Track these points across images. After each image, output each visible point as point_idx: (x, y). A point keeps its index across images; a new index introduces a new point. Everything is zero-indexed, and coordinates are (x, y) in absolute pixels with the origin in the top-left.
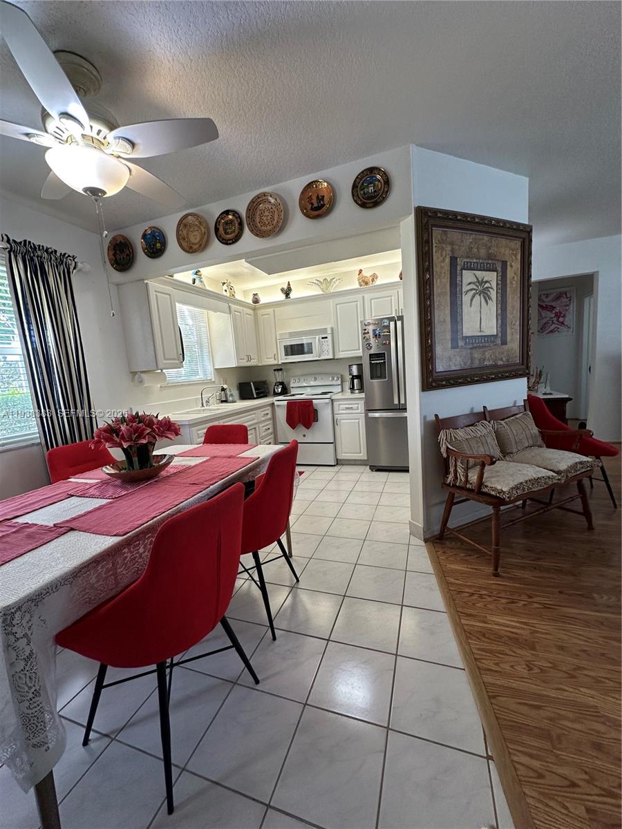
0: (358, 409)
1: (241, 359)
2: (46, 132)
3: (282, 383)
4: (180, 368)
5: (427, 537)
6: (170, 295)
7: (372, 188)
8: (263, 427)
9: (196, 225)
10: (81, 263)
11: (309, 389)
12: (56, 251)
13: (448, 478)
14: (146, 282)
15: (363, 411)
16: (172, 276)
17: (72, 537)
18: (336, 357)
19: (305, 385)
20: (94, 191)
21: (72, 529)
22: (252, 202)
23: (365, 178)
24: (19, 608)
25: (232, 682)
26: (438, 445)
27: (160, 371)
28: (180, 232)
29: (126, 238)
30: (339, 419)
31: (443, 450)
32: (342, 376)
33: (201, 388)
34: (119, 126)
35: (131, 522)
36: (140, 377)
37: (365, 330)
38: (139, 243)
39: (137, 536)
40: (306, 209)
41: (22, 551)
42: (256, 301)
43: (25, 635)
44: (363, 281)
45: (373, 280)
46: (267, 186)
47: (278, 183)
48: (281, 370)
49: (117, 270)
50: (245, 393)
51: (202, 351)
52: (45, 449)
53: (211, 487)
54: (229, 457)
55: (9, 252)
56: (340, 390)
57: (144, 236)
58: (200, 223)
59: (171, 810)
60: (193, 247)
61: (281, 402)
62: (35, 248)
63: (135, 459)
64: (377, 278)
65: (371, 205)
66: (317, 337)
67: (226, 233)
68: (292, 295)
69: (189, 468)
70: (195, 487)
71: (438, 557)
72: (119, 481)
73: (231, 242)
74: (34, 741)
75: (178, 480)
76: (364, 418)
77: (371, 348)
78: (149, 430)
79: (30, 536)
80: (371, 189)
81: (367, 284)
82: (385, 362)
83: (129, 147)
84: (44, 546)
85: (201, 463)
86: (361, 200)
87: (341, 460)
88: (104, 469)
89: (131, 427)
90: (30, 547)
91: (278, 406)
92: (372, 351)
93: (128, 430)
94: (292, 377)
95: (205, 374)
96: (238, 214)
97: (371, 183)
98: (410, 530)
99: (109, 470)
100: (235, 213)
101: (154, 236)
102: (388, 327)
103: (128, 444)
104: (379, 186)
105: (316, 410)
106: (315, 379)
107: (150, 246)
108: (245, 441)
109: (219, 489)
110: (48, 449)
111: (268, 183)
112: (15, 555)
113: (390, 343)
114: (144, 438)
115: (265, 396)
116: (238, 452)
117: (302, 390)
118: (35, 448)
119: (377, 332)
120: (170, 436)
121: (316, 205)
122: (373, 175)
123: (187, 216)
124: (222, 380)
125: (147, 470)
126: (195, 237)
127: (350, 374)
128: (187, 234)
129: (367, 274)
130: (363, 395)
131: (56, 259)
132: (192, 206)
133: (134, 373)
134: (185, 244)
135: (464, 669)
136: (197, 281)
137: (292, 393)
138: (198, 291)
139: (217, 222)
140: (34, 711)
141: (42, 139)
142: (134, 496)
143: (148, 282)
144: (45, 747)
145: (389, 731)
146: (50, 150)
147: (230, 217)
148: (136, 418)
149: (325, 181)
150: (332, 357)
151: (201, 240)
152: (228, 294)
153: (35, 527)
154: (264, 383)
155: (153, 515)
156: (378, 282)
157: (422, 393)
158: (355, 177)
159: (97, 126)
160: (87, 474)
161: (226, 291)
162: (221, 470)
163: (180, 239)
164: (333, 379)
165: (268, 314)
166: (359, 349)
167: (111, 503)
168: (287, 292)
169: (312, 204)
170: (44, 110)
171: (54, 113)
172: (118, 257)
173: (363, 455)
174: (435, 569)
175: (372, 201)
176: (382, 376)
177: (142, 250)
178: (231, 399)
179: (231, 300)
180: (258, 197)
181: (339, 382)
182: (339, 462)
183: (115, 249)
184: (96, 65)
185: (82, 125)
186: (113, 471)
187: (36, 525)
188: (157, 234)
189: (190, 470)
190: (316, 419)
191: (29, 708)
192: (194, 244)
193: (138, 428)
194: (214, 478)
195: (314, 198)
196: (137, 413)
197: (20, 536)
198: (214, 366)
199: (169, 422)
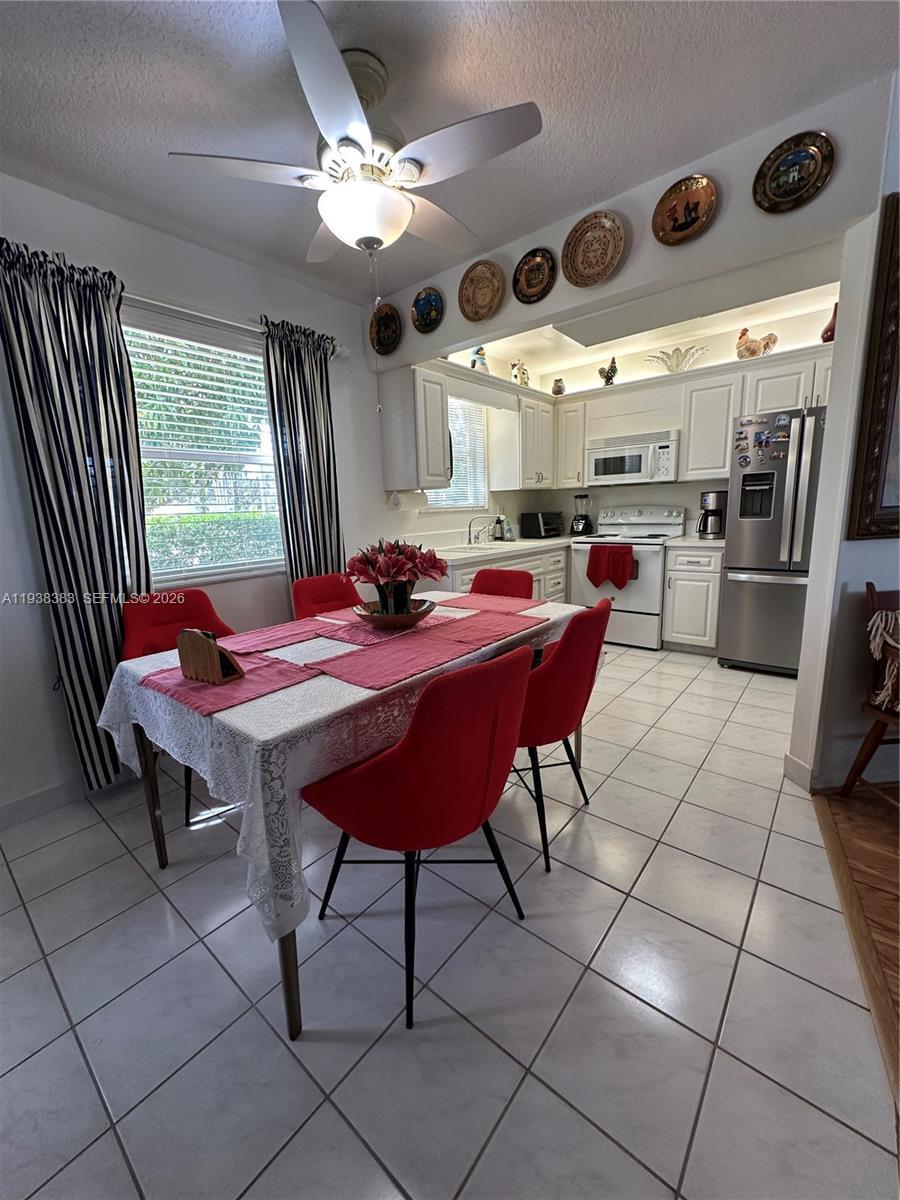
0: (709, 565)
1: (528, 479)
2: (321, 169)
3: (585, 517)
4: (446, 487)
5: (819, 787)
6: (441, 385)
7: (796, 174)
8: (552, 579)
9: (487, 278)
10: (340, 346)
11: (625, 529)
12: (314, 332)
13: (878, 695)
14: (413, 367)
15: (719, 570)
16: (446, 358)
17: (323, 680)
18: (681, 479)
19: (621, 521)
20: (370, 243)
21: (323, 673)
22: (575, 230)
23: (784, 156)
24: (276, 746)
25: (489, 907)
26: (864, 639)
27: (420, 491)
28: (464, 291)
29: (395, 309)
30: (673, 578)
31: (875, 646)
32: (686, 510)
33: (469, 517)
34: (406, 144)
35: (386, 676)
36: (396, 498)
37: (741, 433)
38: (408, 312)
39: (394, 693)
40: (663, 230)
41: (275, 688)
42: (558, 390)
43: (280, 777)
44: (748, 349)
45: (767, 346)
46: (600, 202)
47: (621, 191)
48: (586, 496)
49: (379, 353)
50: (528, 529)
51: (474, 466)
52: (290, 579)
53: (483, 649)
54: (507, 614)
55: (267, 338)
56: (680, 533)
57: (416, 303)
58: (493, 275)
59: (410, 1024)
60: (480, 312)
61: (582, 545)
62: (292, 332)
63: (391, 601)
64: (774, 342)
65: (790, 205)
66: (651, 446)
67: (530, 286)
68: (617, 380)
69: (454, 621)
70: (462, 646)
71: (836, 824)
72: (371, 626)
73: (535, 298)
74: (281, 891)
75: (440, 634)
76: (718, 580)
77: (748, 464)
78: (410, 565)
79: (281, 673)
80: (794, 175)
81: (753, 353)
82: (771, 489)
83: (415, 170)
84: (297, 686)
85: (468, 617)
86: (770, 200)
87: (668, 643)
88: (355, 608)
89: (390, 558)
90: (284, 685)
91: (576, 550)
92: (748, 470)
93: (386, 562)
94: (603, 508)
95: (476, 498)
96: (549, 253)
97: (794, 165)
98: (786, 770)
99: (358, 610)
100: (546, 253)
101: (429, 301)
102: (787, 428)
103: (385, 580)
104: (812, 167)
105: (637, 562)
106: (640, 513)
107: (422, 316)
108: (528, 595)
109: (493, 655)
110: (293, 580)
111: (602, 196)
112: (269, 690)
113: (786, 457)
114: (404, 574)
115: (558, 535)
116: (518, 609)
117: (615, 531)
118: (279, 577)
119: (764, 438)
120: (435, 575)
121: (681, 220)
122: (802, 148)
123: (475, 266)
124: (498, 507)
125: (402, 616)
126: (484, 297)
127: (702, 508)
128: (474, 293)
129: (756, 335)
130: (722, 543)
131: (314, 343)
132: (484, 250)
133: (389, 493)
134: (468, 309)
135: (869, 1010)
136: (478, 365)
137: (599, 533)
138: (479, 379)
139: (518, 270)
140: (283, 860)
141: (317, 181)
142: (389, 645)
143: (416, 367)
144: (291, 903)
145: (717, 1050)
146: (324, 194)
147: (538, 259)
148: (395, 548)
149: (704, 176)
150: (673, 479)
151: (492, 300)
152: (518, 381)
153: (285, 665)
154: (559, 515)
155: (412, 672)
156: (776, 349)
157: (846, 543)
158: (765, 157)
159: (380, 149)
160: (334, 614)
161: (516, 377)
162: (497, 629)
163: (464, 301)
164: (670, 515)
165: (576, 411)
166: (724, 467)
167: (363, 650)
168: (608, 375)
169: (676, 220)
170: (321, 138)
171: (332, 140)
172: (381, 335)
173: (709, 640)
174: (827, 839)
175: (793, 197)
176: (763, 512)
177: (411, 321)
178: (508, 535)
179: (523, 390)
180: (584, 221)
181: (680, 520)
182: (664, 646)
183: (379, 325)
184: (384, 59)
185: (362, 151)
186: (364, 613)
187: (286, 662)
188: (433, 297)
189: (454, 624)
190: (634, 575)
191: (279, 855)
192: (482, 307)
193: (398, 561)
194: (486, 638)
195: (681, 210)
196: (397, 542)
197: (272, 671)
198: (489, 488)
199: (435, 556)
